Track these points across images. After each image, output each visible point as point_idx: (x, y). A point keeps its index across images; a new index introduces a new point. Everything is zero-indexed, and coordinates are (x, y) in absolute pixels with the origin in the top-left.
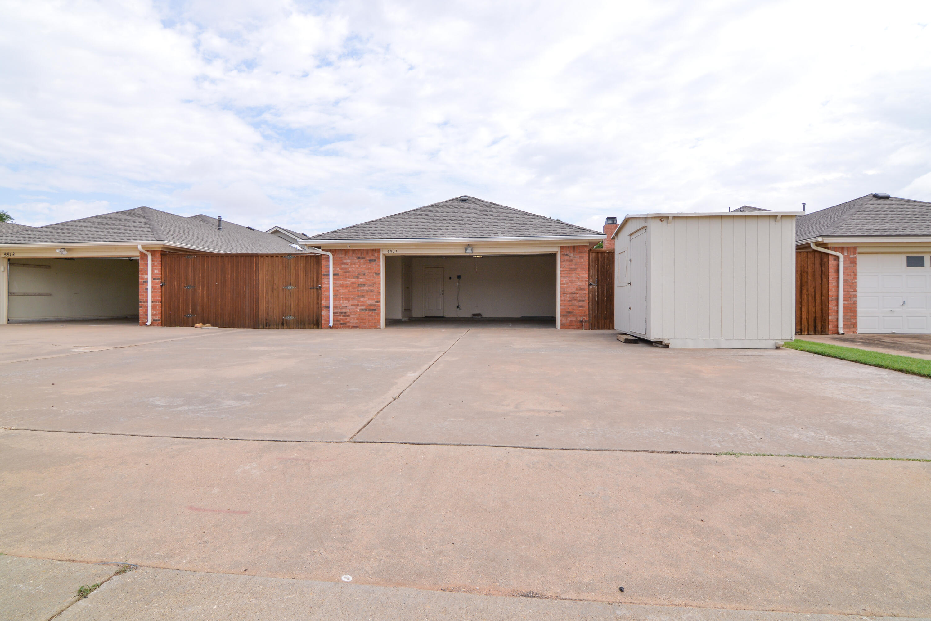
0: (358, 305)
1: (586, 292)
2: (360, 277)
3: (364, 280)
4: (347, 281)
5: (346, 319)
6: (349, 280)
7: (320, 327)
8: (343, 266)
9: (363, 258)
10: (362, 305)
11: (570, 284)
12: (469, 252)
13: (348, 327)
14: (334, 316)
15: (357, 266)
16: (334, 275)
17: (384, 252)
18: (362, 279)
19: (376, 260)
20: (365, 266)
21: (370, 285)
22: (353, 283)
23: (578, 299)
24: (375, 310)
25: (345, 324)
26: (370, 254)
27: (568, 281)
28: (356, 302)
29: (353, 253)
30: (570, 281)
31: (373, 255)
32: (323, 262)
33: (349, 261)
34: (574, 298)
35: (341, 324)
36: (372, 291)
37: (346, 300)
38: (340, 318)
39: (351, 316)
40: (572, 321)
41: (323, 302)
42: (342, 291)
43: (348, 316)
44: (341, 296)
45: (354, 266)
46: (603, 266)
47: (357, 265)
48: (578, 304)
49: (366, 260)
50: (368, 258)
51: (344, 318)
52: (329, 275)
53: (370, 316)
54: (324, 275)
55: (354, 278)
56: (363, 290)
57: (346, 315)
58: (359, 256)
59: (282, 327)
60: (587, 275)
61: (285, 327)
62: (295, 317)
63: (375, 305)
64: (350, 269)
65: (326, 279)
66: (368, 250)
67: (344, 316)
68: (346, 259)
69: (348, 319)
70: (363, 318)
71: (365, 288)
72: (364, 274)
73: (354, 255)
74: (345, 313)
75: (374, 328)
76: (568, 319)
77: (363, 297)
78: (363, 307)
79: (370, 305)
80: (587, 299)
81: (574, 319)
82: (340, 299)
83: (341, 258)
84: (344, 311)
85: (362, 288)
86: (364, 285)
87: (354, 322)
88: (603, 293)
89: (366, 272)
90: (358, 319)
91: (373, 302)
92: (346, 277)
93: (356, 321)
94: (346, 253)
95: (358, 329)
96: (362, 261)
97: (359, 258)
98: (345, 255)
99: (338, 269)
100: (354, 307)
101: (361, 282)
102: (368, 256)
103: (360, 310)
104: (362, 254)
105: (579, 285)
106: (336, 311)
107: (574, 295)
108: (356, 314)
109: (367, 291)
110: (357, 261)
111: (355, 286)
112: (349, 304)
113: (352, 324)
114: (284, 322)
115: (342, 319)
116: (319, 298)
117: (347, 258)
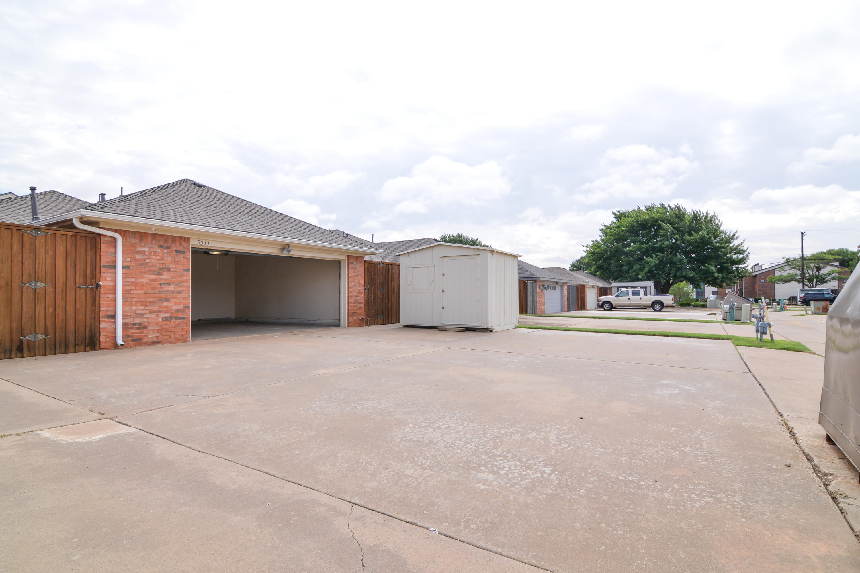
0: (159, 312)
1: (363, 295)
2: (163, 273)
3: (169, 277)
4: (143, 278)
5: (142, 332)
6: (146, 276)
7: (97, 347)
8: (138, 256)
9: (168, 248)
10: (165, 312)
11: (354, 288)
12: (285, 254)
13: (145, 344)
14: (123, 329)
15: (159, 258)
16: (124, 267)
17: (194, 243)
18: (165, 277)
19: (185, 251)
20: (170, 258)
21: (177, 285)
22: (152, 280)
23: (359, 301)
24: (184, 318)
25: (140, 340)
26: (178, 244)
27: (353, 286)
28: (157, 308)
29: (153, 239)
31: (181, 245)
32: (104, 248)
33: (146, 249)
34: (356, 300)
35: (134, 340)
36: (179, 292)
37: (142, 304)
38: (131, 331)
39: (150, 328)
40: (355, 320)
41: (102, 309)
42: (135, 292)
43: (145, 328)
44: (134, 300)
45: (154, 257)
46: (371, 275)
47: (158, 255)
48: (358, 305)
49: (171, 250)
50: (174, 249)
51: (139, 331)
52: (123, 266)
53: (177, 325)
54: (105, 267)
55: (154, 274)
56: (168, 291)
57: (141, 326)
58: (162, 243)
59: (20, 355)
60: (364, 281)
61: (25, 355)
62: (46, 336)
63: (184, 311)
64: (148, 261)
65: (107, 273)
66: (175, 237)
67: (138, 328)
68: (142, 246)
69: (145, 332)
70: (168, 330)
71: (170, 288)
72: (169, 270)
73: (154, 242)
74: (140, 324)
75: (183, 342)
76: (353, 318)
77: (167, 300)
78: (167, 315)
79: (177, 311)
80: (363, 301)
81: (356, 318)
82: (132, 305)
83: (135, 244)
84: (138, 320)
85: (165, 289)
86: (169, 284)
87: (153, 336)
88: (371, 296)
89: (172, 266)
90: (158, 331)
91: (181, 307)
92: (142, 272)
93: (158, 335)
94: (142, 237)
95: (160, 345)
96: (166, 251)
97: (161, 247)
98: (141, 241)
99: (130, 259)
100: (153, 315)
101: (165, 280)
102: (174, 245)
103: (162, 318)
104: (166, 241)
105: (359, 290)
106: (127, 321)
107: (356, 298)
108: (157, 323)
109: (173, 292)
110: (159, 250)
111: (155, 286)
112: (145, 311)
113: (150, 339)
114: (25, 346)
115: (135, 333)
116: (95, 302)
117: (143, 244)
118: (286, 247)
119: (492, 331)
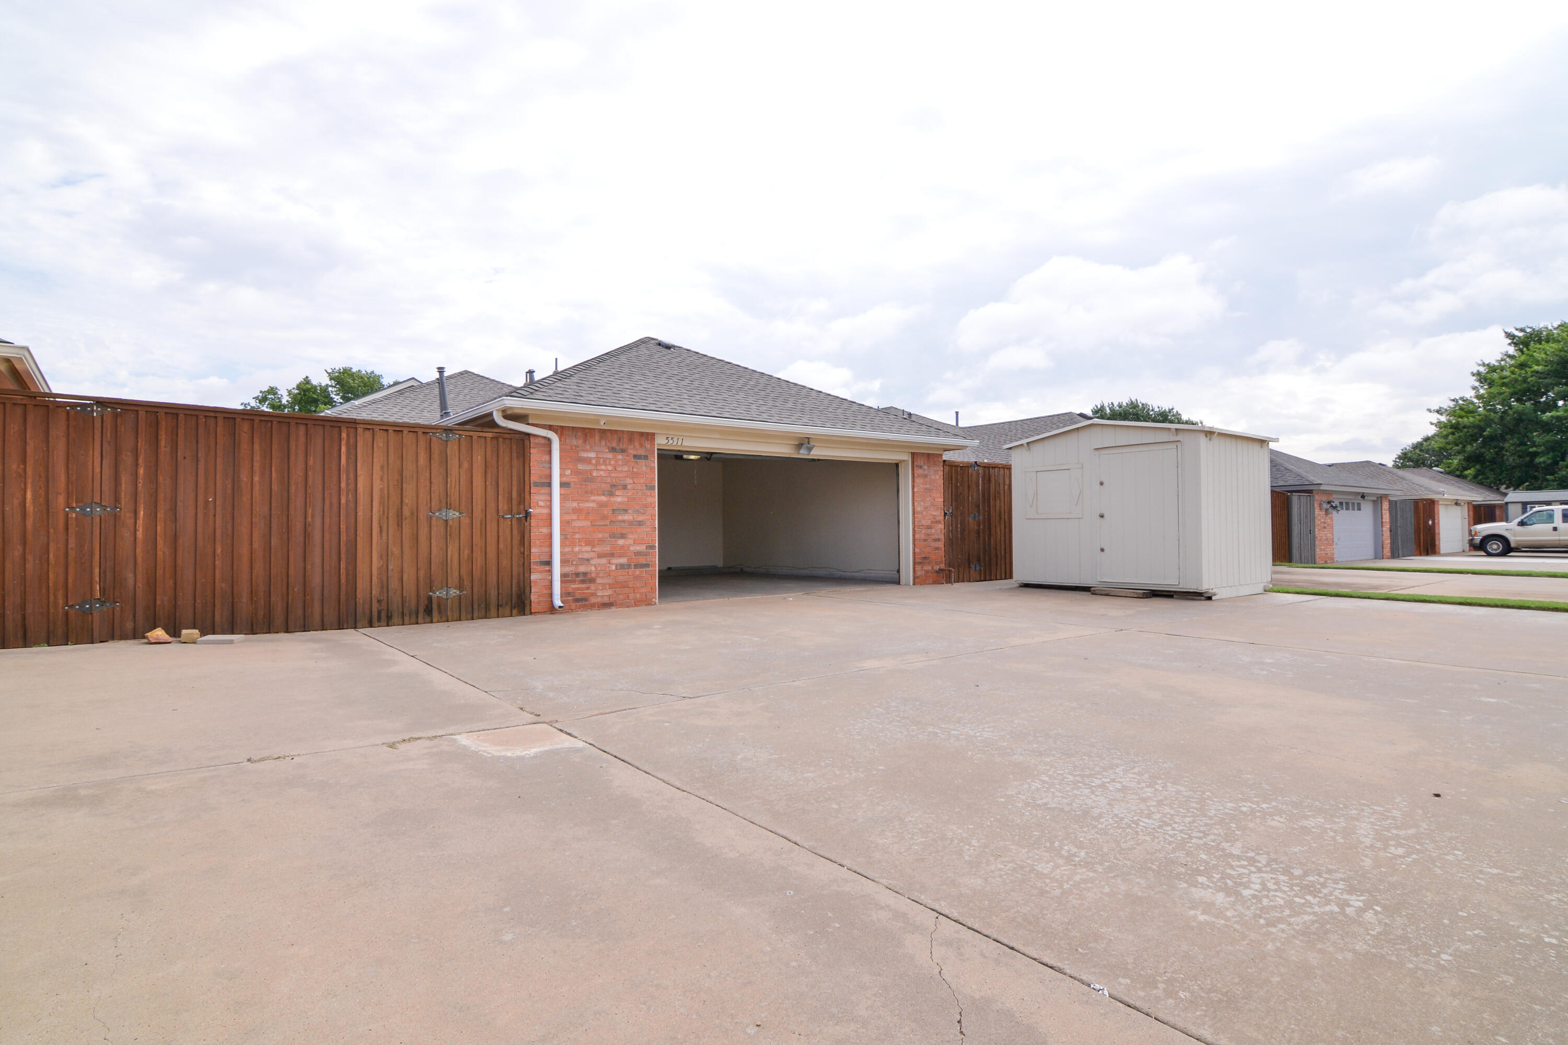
0: (612, 555)
1: (941, 526)
2: (617, 493)
3: (626, 499)
4: (588, 501)
5: (588, 588)
6: (593, 498)
7: (527, 611)
8: (581, 467)
9: (623, 451)
10: (621, 556)
11: (925, 513)
12: (803, 454)
13: (592, 606)
14: (562, 582)
15: (610, 468)
16: (563, 485)
17: (661, 441)
18: (619, 499)
19: (647, 456)
20: (626, 469)
21: (638, 512)
22: (602, 505)
23: (933, 537)
24: (647, 565)
25: (586, 600)
26: (637, 444)
27: (922, 509)
28: (608, 548)
29: (601, 439)
30: (925, 508)
31: (641, 445)
32: (535, 455)
33: (592, 455)
34: (929, 535)
35: (577, 600)
36: (640, 523)
37: (589, 543)
38: (573, 586)
39: (599, 581)
40: (927, 572)
41: (533, 550)
42: (578, 524)
43: (592, 581)
44: (577, 536)
45: (603, 467)
46: (957, 487)
47: (610, 464)
48: (933, 544)
49: (628, 456)
50: (633, 452)
51: (584, 586)
52: (560, 483)
53: (637, 578)
54: (537, 485)
55: (603, 495)
56: (624, 521)
57: (587, 579)
58: (614, 445)
59: (428, 619)
60: (942, 500)
61: (435, 619)
62: (461, 592)
63: (646, 554)
64: (595, 474)
65: (539, 494)
66: (632, 433)
67: (583, 582)
68: (587, 451)
69: (593, 587)
70: (624, 585)
71: (626, 517)
72: (625, 487)
73: (603, 443)
74: (585, 574)
75: (646, 605)
76: (924, 568)
77: (623, 536)
78: (623, 560)
79: (638, 554)
80: (942, 537)
81: (929, 568)
82: (573, 544)
83: (576, 446)
84: (582, 569)
85: (620, 518)
86: (626, 511)
87: (604, 594)
88: (957, 527)
89: (629, 481)
90: (611, 586)
91: (642, 548)
92: (586, 492)
93: (609, 592)
94: (586, 435)
95: (614, 609)
96: (620, 457)
97: (613, 450)
98: (585, 441)
99: (569, 471)
100: (603, 561)
101: (620, 503)
102: (632, 447)
103: (616, 566)
104: (619, 440)
105: (935, 516)
106: (569, 569)
107: (929, 531)
108: (609, 574)
109: (631, 523)
110: (610, 456)
111: (606, 513)
112: (592, 555)
113: (600, 600)
114: (435, 606)
115: (578, 589)
116: (524, 540)
117: (588, 447)
118: (804, 442)
119: (1210, 598)
